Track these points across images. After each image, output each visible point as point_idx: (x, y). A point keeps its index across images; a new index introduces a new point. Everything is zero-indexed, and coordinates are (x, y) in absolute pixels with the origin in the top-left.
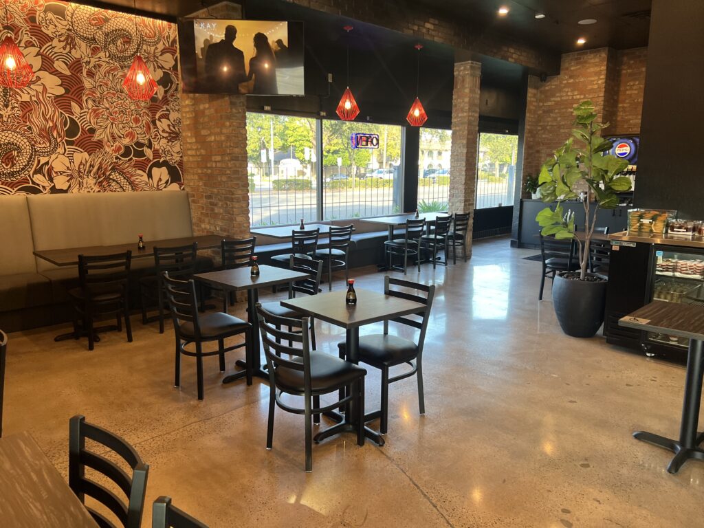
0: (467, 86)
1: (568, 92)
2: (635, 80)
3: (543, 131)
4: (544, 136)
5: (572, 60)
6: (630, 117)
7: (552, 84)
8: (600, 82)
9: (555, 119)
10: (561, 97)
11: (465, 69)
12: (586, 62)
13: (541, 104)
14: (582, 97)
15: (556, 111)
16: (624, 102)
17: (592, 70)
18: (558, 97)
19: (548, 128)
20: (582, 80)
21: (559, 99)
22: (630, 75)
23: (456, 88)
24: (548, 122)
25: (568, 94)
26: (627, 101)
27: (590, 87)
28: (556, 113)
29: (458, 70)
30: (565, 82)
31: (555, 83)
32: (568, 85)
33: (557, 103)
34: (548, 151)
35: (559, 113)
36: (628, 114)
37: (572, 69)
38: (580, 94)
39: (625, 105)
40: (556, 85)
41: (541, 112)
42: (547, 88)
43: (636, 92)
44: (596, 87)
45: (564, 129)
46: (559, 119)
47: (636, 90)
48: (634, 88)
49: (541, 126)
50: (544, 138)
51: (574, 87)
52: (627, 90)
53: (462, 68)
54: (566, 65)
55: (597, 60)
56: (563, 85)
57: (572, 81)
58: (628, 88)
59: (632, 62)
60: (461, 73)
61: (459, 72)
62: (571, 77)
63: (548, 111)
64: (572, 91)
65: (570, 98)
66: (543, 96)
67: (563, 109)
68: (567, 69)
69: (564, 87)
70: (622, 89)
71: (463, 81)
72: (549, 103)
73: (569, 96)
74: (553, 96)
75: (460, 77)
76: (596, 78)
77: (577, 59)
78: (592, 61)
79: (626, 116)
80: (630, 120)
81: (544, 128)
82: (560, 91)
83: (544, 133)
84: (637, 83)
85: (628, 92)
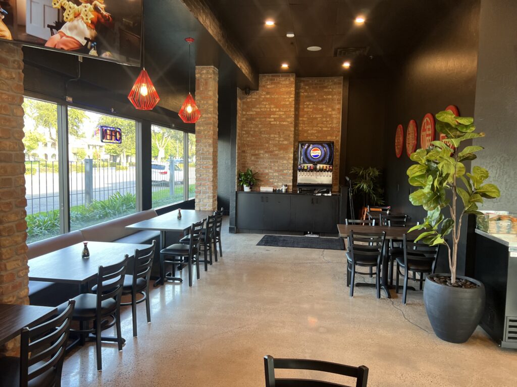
0: (210, 89)
1: (266, 105)
2: (310, 101)
3: (247, 135)
4: (248, 139)
5: (267, 79)
6: (308, 128)
7: (253, 97)
8: (290, 100)
9: (257, 126)
10: (260, 108)
11: (208, 73)
12: (279, 83)
13: (244, 113)
14: (278, 110)
15: (258, 119)
16: (303, 117)
17: (283, 89)
18: (258, 108)
19: (251, 132)
20: (277, 96)
21: (259, 110)
22: (307, 97)
23: (198, 89)
24: (251, 128)
25: (266, 107)
26: (305, 116)
27: (283, 103)
28: (257, 121)
29: (200, 73)
30: (263, 97)
31: (255, 97)
32: (266, 100)
33: (257, 113)
34: (253, 151)
35: (260, 121)
36: (306, 125)
37: (268, 87)
38: (276, 107)
39: (304, 119)
40: (256, 98)
41: (245, 119)
42: (248, 100)
43: (311, 110)
44: (288, 103)
45: (264, 134)
46: (260, 126)
47: (311, 108)
48: (310, 106)
49: (245, 131)
50: (248, 141)
51: (271, 101)
52: (305, 108)
53: (204, 71)
54: (264, 83)
55: (287, 82)
56: (262, 99)
57: (268, 96)
58: (305, 106)
59: (307, 87)
60: (203, 76)
61: (201, 74)
62: (268, 93)
63: (251, 119)
64: (269, 104)
65: (268, 110)
66: (245, 106)
67: (263, 118)
68: (264, 86)
69: (262, 101)
70: (301, 106)
71: (206, 83)
72: (251, 113)
73: (267, 108)
74: (254, 106)
75: (202, 80)
76: (288, 96)
77: (271, 80)
78: (284, 83)
79: (305, 127)
80: (308, 130)
81: (248, 132)
82: (260, 103)
83: (248, 137)
84: (311, 103)
85: (305, 110)
